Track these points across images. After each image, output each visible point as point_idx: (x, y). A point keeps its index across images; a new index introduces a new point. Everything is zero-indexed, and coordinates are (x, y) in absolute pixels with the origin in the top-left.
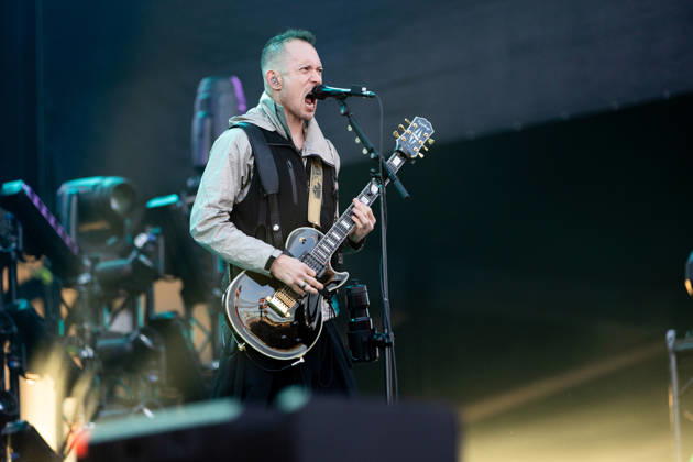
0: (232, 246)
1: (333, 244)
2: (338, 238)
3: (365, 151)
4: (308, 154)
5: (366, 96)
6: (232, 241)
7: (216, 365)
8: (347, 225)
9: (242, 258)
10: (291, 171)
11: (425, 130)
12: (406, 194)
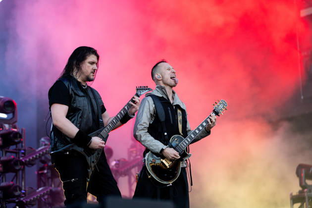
0: (148, 143)
1: (187, 143)
2: (190, 140)
4: (175, 104)
6: (148, 141)
9: (151, 148)
10: (170, 111)
11: (224, 105)
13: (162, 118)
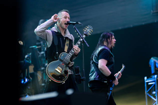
1: (70, 56)
2: (71, 54)
3: (79, 36)
4: (65, 37)
5: (79, 24)
7: (43, 85)
8: (73, 52)
10: (61, 41)
11: (90, 29)
12: (88, 46)
13: (56, 44)
